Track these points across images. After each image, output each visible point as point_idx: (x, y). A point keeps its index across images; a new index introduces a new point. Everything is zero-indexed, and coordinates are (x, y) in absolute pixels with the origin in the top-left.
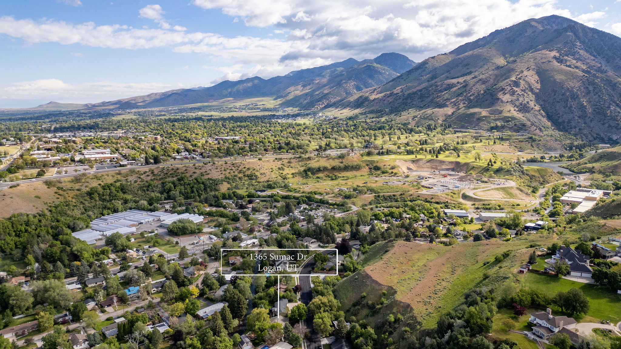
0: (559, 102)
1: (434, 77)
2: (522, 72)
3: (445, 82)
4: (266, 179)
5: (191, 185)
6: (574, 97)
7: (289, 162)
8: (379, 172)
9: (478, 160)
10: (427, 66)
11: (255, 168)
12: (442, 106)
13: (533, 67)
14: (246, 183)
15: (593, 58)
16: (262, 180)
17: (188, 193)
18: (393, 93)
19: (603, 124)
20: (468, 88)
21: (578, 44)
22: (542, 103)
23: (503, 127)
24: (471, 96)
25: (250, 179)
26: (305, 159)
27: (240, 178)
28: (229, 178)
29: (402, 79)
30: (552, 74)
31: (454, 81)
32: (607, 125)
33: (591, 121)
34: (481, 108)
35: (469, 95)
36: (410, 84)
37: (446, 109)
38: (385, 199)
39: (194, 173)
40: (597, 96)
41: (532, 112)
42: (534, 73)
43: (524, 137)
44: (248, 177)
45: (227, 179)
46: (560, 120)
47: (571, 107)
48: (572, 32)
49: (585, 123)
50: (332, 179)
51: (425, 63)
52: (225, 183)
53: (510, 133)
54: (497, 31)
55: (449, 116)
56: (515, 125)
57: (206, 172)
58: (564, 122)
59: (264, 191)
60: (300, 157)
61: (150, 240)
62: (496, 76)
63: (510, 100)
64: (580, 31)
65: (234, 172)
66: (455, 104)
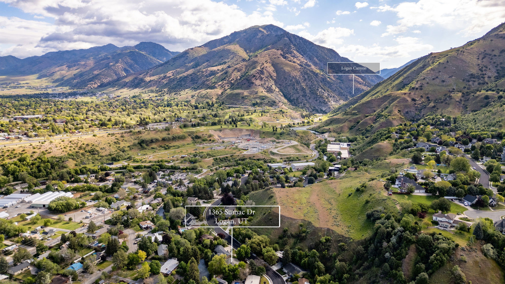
0: (289, 86)
1: (196, 65)
2: (263, 64)
3: (209, 69)
4: (107, 153)
5: (37, 165)
6: (298, 82)
7: (122, 137)
8: (199, 140)
9: (264, 127)
10: (188, 55)
11: (93, 143)
12: (213, 88)
13: (269, 61)
14: (90, 158)
15: (301, 56)
16: (103, 154)
17: (35, 172)
18: (166, 76)
19: (316, 101)
20: (228, 75)
21: (292, 46)
22: (279, 86)
23: (261, 103)
24: (231, 80)
25: (92, 154)
26: (136, 132)
27: (82, 154)
28: (72, 155)
29: (170, 64)
30: (282, 66)
31: (215, 68)
32: (318, 101)
33: (310, 98)
34: (242, 89)
35: (230, 80)
36: (178, 69)
37: (216, 90)
38: (221, 160)
39: (34, 152)
40: (310, 82)
41: (275, 92)
42: (271, 65)
43: (277, 110)
44: (90, 152)
45: (71, 156)
46: (292, 98)
47: (297, 89)
48: (287, 37)
49: (306, 100)
50: (166, 149)
51: (186, 53)
52: (71, 160)
53: (268, 108)
54: (235, 32)
55: (220, 95)
56: (269, 102)
57: (46, 151)
58: (294, 99)
59: (112, 164)
60: (131, 132)
61: (35, 221)
62: (246, 66)
63: (260, 84)
64: (292, 37)
65: (74, 149)
66: (222, 86)
